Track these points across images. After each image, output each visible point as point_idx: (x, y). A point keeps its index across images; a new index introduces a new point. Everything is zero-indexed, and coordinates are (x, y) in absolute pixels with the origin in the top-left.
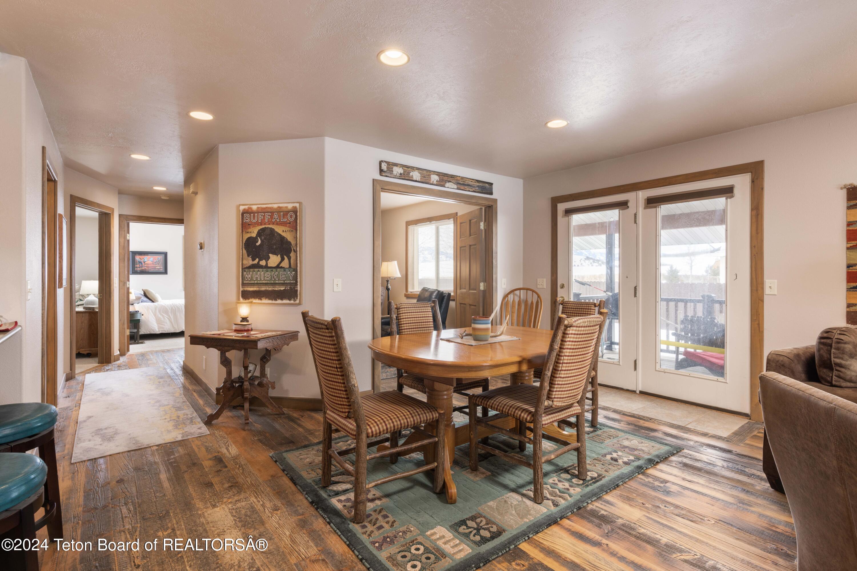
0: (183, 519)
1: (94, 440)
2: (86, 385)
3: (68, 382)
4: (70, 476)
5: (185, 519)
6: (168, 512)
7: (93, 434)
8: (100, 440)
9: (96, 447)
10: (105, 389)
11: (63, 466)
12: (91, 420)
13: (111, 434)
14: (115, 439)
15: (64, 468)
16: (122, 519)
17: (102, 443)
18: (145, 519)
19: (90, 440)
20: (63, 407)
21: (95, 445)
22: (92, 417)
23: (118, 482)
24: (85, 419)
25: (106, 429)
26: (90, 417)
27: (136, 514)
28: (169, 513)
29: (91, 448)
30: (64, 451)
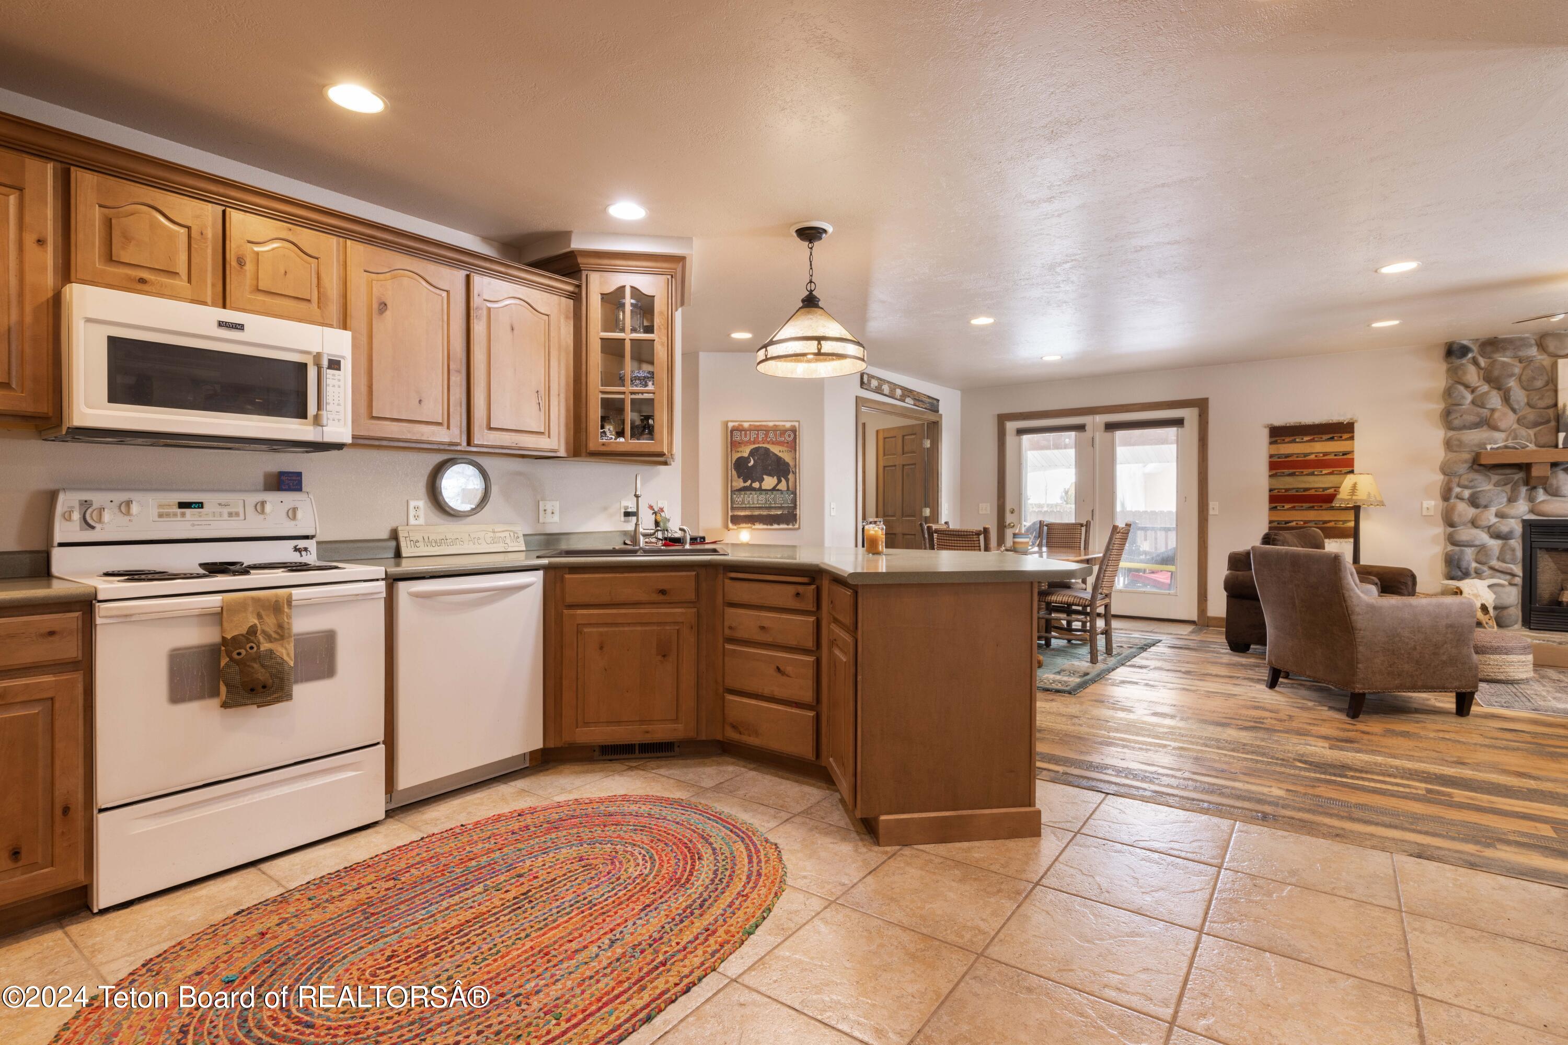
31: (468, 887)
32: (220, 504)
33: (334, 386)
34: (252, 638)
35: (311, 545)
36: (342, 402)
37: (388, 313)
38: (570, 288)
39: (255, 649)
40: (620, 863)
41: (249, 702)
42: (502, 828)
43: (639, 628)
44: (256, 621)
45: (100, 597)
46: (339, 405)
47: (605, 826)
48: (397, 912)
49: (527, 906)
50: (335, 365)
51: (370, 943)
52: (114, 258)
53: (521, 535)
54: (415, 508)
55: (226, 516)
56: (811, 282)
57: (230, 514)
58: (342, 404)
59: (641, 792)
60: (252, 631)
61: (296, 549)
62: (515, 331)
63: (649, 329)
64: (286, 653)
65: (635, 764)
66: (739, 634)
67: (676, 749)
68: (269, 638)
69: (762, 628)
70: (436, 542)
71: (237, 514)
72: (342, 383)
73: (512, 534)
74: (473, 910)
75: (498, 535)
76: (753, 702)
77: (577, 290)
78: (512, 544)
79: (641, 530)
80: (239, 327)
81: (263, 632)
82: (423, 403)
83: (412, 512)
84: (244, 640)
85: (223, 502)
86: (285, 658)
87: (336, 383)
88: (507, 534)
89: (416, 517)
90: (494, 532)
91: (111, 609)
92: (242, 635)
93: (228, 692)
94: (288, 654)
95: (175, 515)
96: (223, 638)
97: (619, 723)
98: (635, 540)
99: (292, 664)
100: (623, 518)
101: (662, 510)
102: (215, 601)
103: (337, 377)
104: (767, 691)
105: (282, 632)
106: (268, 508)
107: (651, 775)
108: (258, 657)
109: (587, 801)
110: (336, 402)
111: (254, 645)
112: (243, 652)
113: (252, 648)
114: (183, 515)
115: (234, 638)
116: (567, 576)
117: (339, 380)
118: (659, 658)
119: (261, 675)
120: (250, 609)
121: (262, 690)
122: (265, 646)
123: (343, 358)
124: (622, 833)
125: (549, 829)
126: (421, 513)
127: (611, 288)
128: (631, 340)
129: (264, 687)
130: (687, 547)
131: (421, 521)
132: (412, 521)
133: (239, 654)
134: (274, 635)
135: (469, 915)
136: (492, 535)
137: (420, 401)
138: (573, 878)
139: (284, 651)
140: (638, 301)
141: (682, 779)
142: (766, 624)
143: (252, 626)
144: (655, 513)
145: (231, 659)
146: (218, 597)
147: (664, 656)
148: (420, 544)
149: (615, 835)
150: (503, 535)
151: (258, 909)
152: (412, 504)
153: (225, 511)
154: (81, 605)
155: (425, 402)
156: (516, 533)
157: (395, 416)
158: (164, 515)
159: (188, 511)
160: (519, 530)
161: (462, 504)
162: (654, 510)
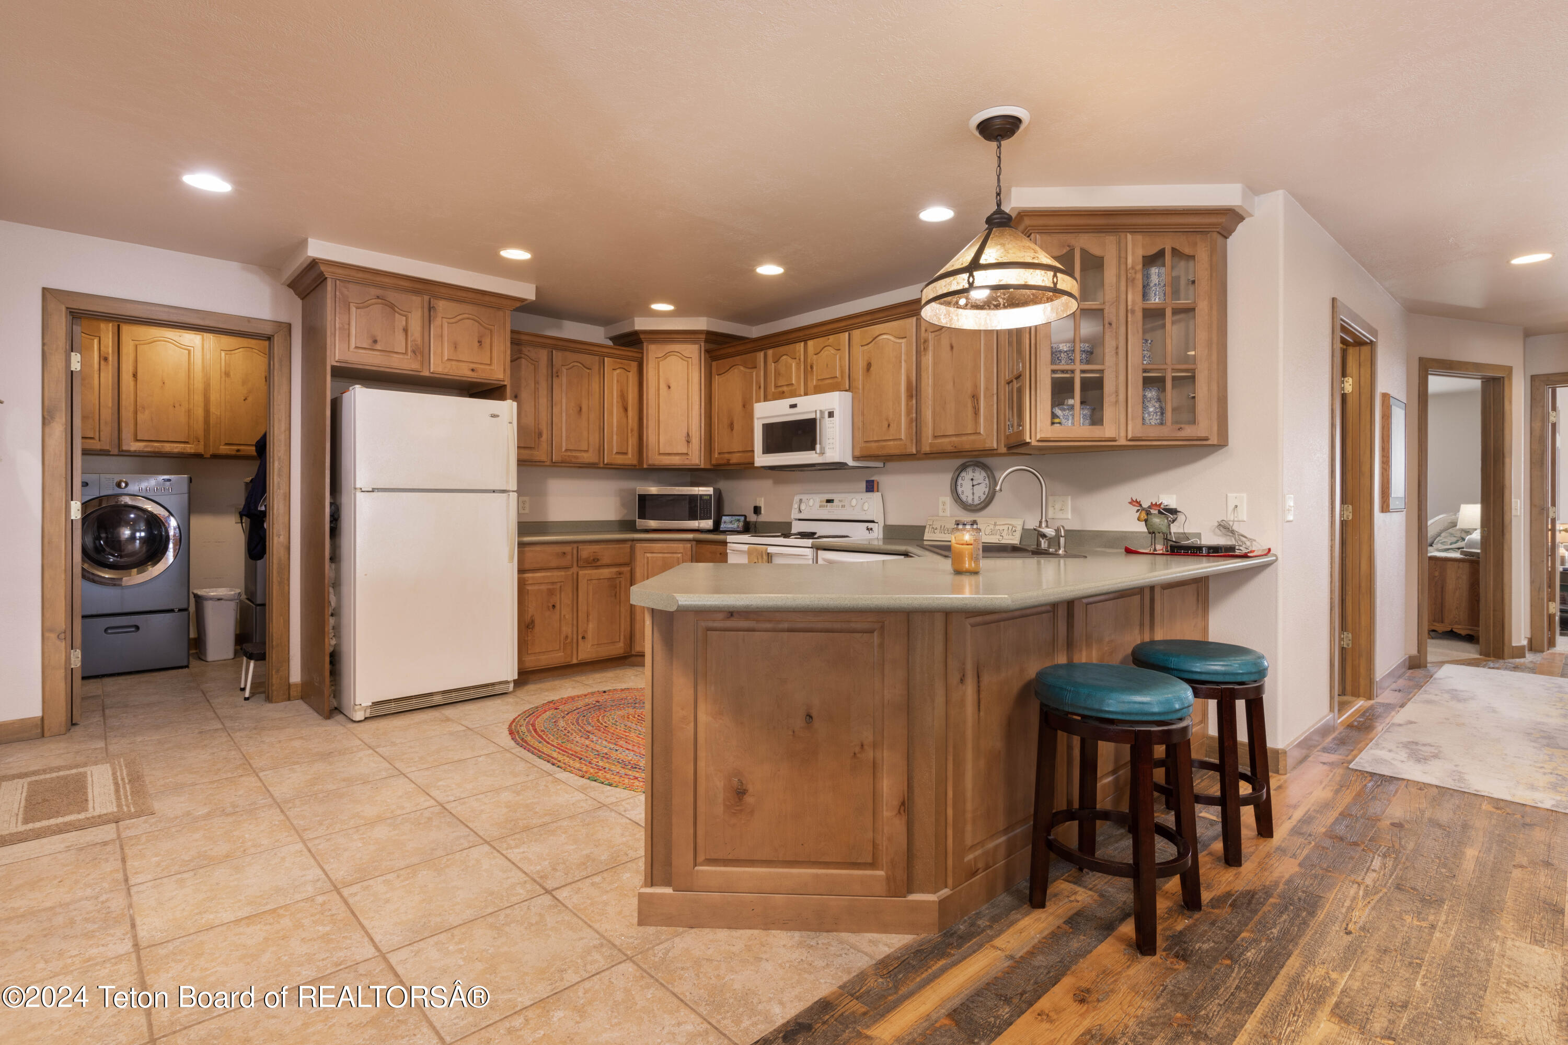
0: (1460, 924)
1: (1397, 753)
2: (1435, 679)
3: (1411, 671)
4: (1335, 788)
5: (1464, 926)
6: (1441, 901)
7: (1401, 745)
8: (1406, 755)
9: (1393, 762)
10: (1462, 691)
11: (1335, 773)
12: (1410, 726)
13: (1426, 754)
14: (1429, 762)
15: (1334, 775)
16: (1368, 870)
17: (1405, 760)
18: (1399, 889)
19: (1390, 751)
20: (1382, 701)
21: (1393, 759)
22: (1415, 723)
23: (1393, 824)
24: (1401, 722)
25: (1424, 745)
26: (1411, 722)
27: (1391, 876)
28: (1444, 903)
29: (1385, 760)
30: (1347, 756)
32: (839, 500)
33: (831, 428)
35: (876, 527)
36: (835, 437)
37: (872, 369)
44: (757, 560)
45: (728, 541)
46: (833, 439)
50: (831, 415)
52: (777, 385)
53: (1019, 529)
54: (943, 503)
55: (840, 507)
57: (842, 506)
58: (835, 439)
61: (868, 529)
62: (954, 349)
71: (845, 506)
73: (1011, 528)
75: (997, 527)
80: (795, 405)
82: (890, 427)
83: (941, 506)
87: (832, 425)
88: (1006, 527)
89: (943, 510)
90: (995, 526)
91: (730, 546)
95: (824, 506)
101: (1155, 506)
110: (832, 437)
114: (826, 506)
120: (755, 554)
123: (835, 409)
126: (948, 506)
131: (946, 513)
132: (939, 513)
136: (992, 527)
137: (889, 425)
144: (1142, 511)
148: (936, 531)
150: (1001, 528)
152: (941, 500)
153: (840, 504)
154: (725, 543)
155: (891, 425)
156: (1015, 527)
157: (875, 439)
158: (820, 506)
159: (828, 504)
160: (1018, 524)
161: (973, 499)
162: (1141, 505)
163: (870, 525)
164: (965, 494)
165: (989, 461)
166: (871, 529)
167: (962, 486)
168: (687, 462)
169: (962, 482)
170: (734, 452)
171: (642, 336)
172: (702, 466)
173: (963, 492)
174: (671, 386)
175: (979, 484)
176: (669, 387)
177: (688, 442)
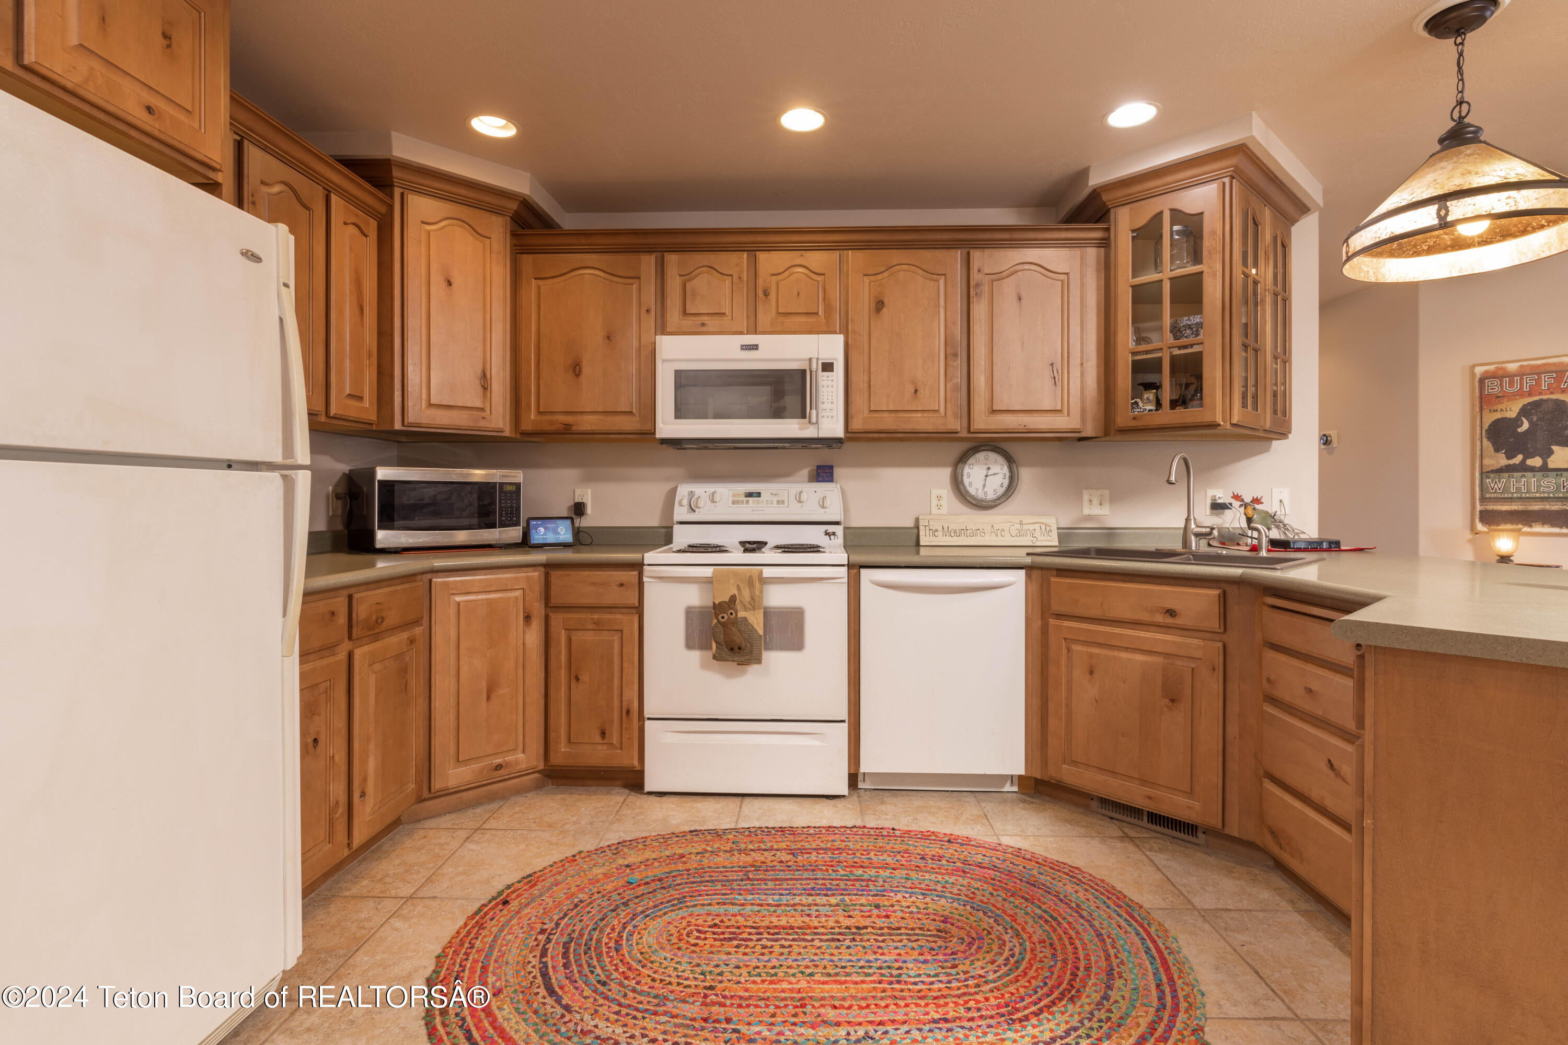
31: (830, 893)
32: (772, 494)
33: (828, 386)
34: (732, 606)
35: (839, 530)
36: (835, 400)
37: (885, 310)
38: (1098, 235)
39: (734, 615)
40: (979, 948)
41: (730, 659)
42: (921, 847)
43: (1139, 657)
44: (736, 593)
45: (645, 562)
46: (832, 403)
47: (1013, 895)
48: (763, 886)
49: (847, 943)
50: (828, 367)
51: (718, 904)
52: (687, 312)
53: (1054, 527)
54: (939, 498)
55: (775, 502)
56: (1460, 103)
57: (778, 502)
58: (835, 403)
59: (1100, 873)
60: (733, 599)
61: (827, 533)
62: (1023, 301)
63: (1196, 256)
64: (756, 621)
65: (1132, 833)
66: (1279, 693)
67: (1200, 835)
68: (746, 609)
69: (1309, 691)
70: (955, 532)
71: (783, 502)
72: (834, 383)
73: (1043, 527)
74: (807, 919)
75: (1025, 527)
76: (1298, 804)
77: (1105, 235)
78: (1042, 538)
79: (1193, 526)
80: (755, 347)
81: (741, 601)
82: (918, 393)
83: (935, 502)
84: (726, 606)
85: (774, 492)
86: (755, 626)
87: (830, 383)
88: (1037, 527)
89: (939, 507)
90: (1021, 523)
91: (653, 571)
92: (725, 602)
93: (717, 647)
94: (758, 624)
95: (742, 502)
96: (714, 603)
97: (1114, 773)
98: (1186, 543)
99: (761, 632)
100: (1208, 511)
101: (1257, 501)
102: (708, 572)
103: (830, 378)
104: (1314, 795)
105: (755, 603)
106: (804, 497)
107: (1139, 856)
108: (735, 622)
109: (1028, 856)
110: (830, 401)
111: (733, 612)
112: (725, 615)
113: (731, 614)
114: (747, 502)
115: (719, 603)
116: (1053, 579)
117: (832, 381)
118: (1166, 701)
119: (738, 639)
120: (732, 581)
121: (738, 650)
122: (742, 614)
123: (836, 359)
124: (1020, 913)
125: (958, 870)
126: (944, 502)
127: (1142, 220)
128: (1170, 279)
129: (740, 648)
130: (1264, 553)
131: (944, 510)
132: (935, 510)
133: (723, 617)
134: (748, 606)
135: (798, 921)
136: (1018, 526)
137: (916, 391)
138: (913, 938)
139: (755, 621)
140: (1186, 226)
141: (1176, 879)
142: (1314, 686)
143: (732, 596)
144: (1246, 506)
145: (718, 621)
146: (711, 569)
147: (1173, 701)
148: (940, 533)
149: (1011, 912)
150: (1031, 527)
151: (703, 834)
152: (935, 492)
153: (775, 499)
154: (638, 566)
155: (921, 391)
156: (1049, 526)
157: (891, 408)
158: (733, 503)
159: (750, 499)
160: (1053, 523)
161: (986, 493)
162: (1242, 500)
163: (831, 529)
164: (974, 486)
165: (1011, 448)
166: (834, 534)
167: (969, 476)
168: (482, 424)
169: (969, 471)
170: (582, 413)
171: (396, 173)
172: (507, 433)
173: (971, 484)
174: (452, 280)
175: (994, 474)
176: (450, 283)
177: (485, 388)
